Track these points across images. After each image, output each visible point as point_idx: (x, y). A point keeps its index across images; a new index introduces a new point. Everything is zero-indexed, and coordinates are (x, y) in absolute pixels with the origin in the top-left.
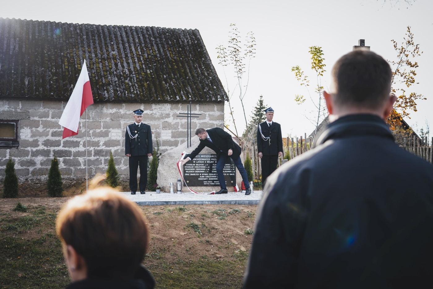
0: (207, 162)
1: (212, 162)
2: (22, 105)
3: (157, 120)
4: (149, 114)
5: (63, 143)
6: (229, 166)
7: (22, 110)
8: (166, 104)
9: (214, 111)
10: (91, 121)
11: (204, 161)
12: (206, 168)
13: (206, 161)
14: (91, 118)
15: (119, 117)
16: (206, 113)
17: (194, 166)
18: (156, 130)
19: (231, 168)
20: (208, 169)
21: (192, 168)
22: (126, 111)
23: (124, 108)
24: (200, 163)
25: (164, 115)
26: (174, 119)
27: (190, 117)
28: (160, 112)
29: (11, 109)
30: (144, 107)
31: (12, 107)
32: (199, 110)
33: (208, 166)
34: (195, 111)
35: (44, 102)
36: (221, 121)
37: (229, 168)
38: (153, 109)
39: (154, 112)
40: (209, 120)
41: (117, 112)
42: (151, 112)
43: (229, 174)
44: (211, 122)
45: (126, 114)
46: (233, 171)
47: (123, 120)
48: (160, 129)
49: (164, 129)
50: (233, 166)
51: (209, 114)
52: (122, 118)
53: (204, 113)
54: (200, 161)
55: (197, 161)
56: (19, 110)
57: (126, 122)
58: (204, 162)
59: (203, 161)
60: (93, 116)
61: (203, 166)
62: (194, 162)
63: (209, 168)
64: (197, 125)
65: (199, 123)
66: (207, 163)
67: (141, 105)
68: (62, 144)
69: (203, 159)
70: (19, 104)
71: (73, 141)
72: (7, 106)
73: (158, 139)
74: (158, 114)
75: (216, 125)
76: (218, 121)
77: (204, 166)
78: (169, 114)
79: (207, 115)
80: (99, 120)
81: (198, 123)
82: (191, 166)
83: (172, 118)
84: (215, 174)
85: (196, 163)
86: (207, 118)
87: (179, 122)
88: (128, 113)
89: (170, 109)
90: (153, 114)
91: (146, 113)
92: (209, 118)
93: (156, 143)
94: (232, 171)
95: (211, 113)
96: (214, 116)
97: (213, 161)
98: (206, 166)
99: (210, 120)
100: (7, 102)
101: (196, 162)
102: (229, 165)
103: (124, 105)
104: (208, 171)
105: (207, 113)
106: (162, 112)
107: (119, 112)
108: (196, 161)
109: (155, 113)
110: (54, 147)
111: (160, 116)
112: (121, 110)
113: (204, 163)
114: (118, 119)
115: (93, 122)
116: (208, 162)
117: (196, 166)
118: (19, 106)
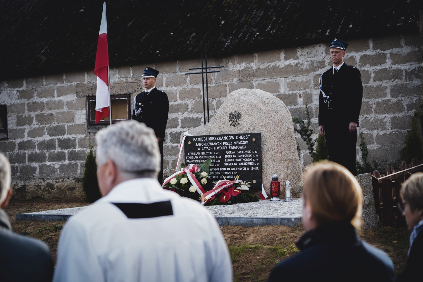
0: (216, 148)
1: (224, 148)
2: (133, 72)
3: (306, 74)
4: (293, 65)
5: (181, 122)
6: (250, 154)
7: (133, 79)
8: (318, 45)
9: (399, 46)
10: (214, 85)
11: (213, 146)
12: (215, 159)
13: (217, 146)
14: (213, 82)
15: (250, 76)
16: (385, 52)
17: (199, 156)
18: (304, 91)
19: (252, 158)
20: (219, 161)
21: (196, 159)
22: (259, 64)
23: (256, 60)
24: (208, 151)
25: (315, 65)
27: (202, 73)
28: (309, 59)
29: (122, 79)
30: (285, 54)
31: (123, 76)
32: (374, 48)
33: (218, 155)
34: (366, 50)
35: (156, 65)
36: (413, 63)
37: (250, 158)
38: (299, 56)
39: (301, 60)
40: (392, 64)
41: (247, 67)
42: (296, 61)
43: (250, 169)
44: (394, 67)
45: (259, 69)
46: (256, 162)
47: (256, 79)
48: (312, 88)
49: (316, 87)
50: (256, 154)
51: (390, 53)
52: (253, 76)
53: (383, 52)
54: (207, 146)
55: (204, 147)
56: (130, 80)
57: (260, 82)
58: (213, 148)
59: (211, 146)
60: (216, 77)
61: (211, 155)
62: (199, 149)
63: (219, 159)
64: (370, 75)
65: (374, 72)
66: (217, 150)
67: (280, 52)
68: (180, 124)
69: (211, 144)
70: (130, 71)
71: (192, 118)
72: (117, 76)
73: (308, 106)
74: (306, 63)
75: (404, 71)
76: (407, 64)
77: (213, 155)
78: (323, 62)
79: (388, 56)
80: (224, 83)
81: (372, 72)
82: (195, 156)
84: (229, 169)
85: (201, 151)
86: (387, 61)
88: (262, 67)
89: (324, 53)
90: (299, 65)
91: (289, 64)
92: (391, 61)
93: (306, 112)
94: (254, 162)
95: (395, 51)
96: (400, 55)
97: (226, 145)
98: (216, 155)
99: (394, 63)
100: (117, 71)
101: (201, 149)
102: (250, 152)
103: (256, 55)
104: (218, 163)
105: (388, 52)
106: (313, 59)
107: (249, 68)
108: (201, 147)
109: (301, 62)
110: (171, 128)
111: (310, 66)
112: (252, 64)
113: (213, 151)
114: (248, 79)
115: (216, 86)
116: (218, 148)
117: (201, 155)
118: (130, 73)
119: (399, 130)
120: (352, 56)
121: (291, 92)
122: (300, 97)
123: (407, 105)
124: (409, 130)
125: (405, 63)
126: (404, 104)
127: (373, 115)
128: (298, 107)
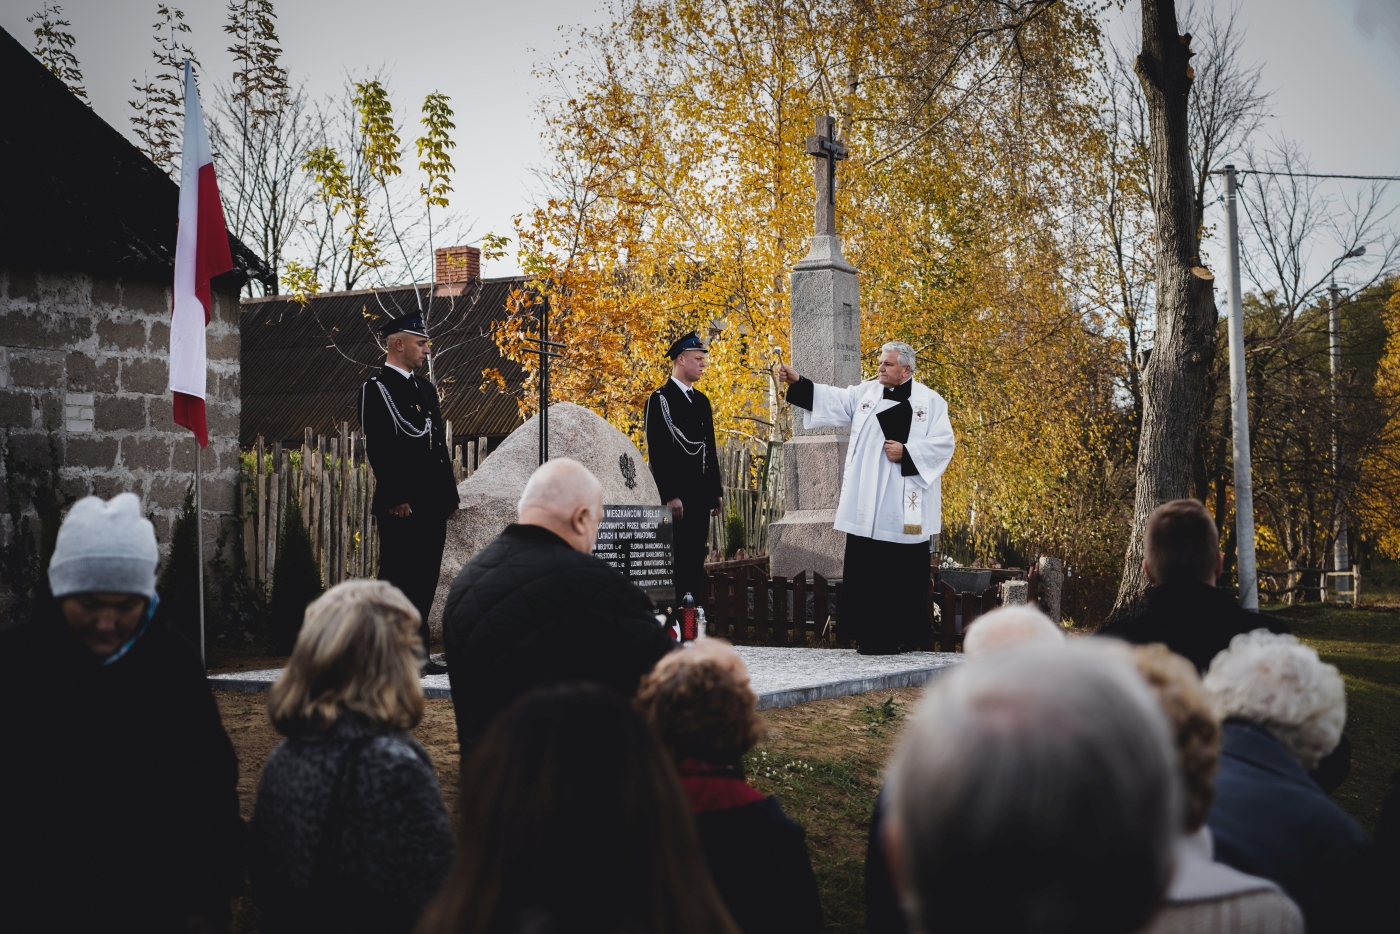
1: (628, 535)
3: (52, 348)
4: (27, 315)
8: (80, 275)
9: (214, 317)
11: (614, 532)
12: (618, 560)
18: (46, 391)
24: (607, 541)
25: (72, 325)
26: (101, 344)
28: (62, 308)
30: (10, 279)
33: (621, 552)
34: (162, 312)
38: (40, 293)
39: (44, 305)
42: (33, 306)
43: (662, 582)
48: (61, 386)
49: (73, 386)
58: (614, 536)
66: (619, 541)
73: (52, 433)
74: (54, 316)
75: (218, 377)
78: (86, 322)
83: (95, 339)
87: (115, 360)
89: (89, 299)
90: (39, 318)
91: (17, 309)
93: (49, 450)
94: (667, 568)
96: (213, 338)
97: (631, 530)
98: (618, 552)
106: (69, 309)
109: (44, 311)
111: (61, 327)
113: (614, 541)
119: (209, 513)
120: (140, 321)
121: (18, 390)
122: (37, 407)
123: (222, 455)
124: (223, 512)
125: (219, 359)
126: (217, 453)
127: (169, 471)
128: (32, 431)
